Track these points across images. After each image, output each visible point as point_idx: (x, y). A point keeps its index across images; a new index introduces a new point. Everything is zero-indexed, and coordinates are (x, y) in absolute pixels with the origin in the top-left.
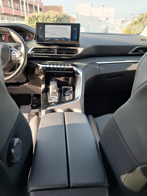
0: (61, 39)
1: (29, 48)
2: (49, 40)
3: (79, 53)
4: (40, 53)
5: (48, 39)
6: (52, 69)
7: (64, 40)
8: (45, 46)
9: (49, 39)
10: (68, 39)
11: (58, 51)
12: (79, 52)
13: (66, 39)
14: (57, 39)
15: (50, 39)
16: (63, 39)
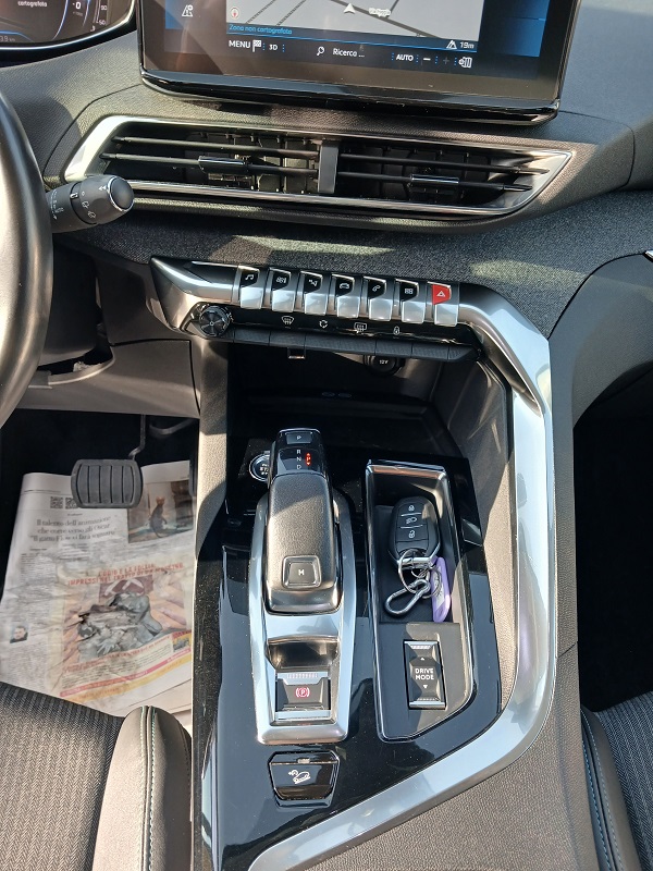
0: (381, 50)
1: (83, 126)
2: (264, 50)
3: (545, 197)
4: (182, 175)
5: (257, 43)
6: (288, 322)
7: (410, 58)
8: (225, 107)
9: (266, 41)
10: (452, 46)
11: (343, 164)
12: (538, 181)
13: (435, 53)
14: (343, 47)
15: (274, 47)
16: (402, 44)
